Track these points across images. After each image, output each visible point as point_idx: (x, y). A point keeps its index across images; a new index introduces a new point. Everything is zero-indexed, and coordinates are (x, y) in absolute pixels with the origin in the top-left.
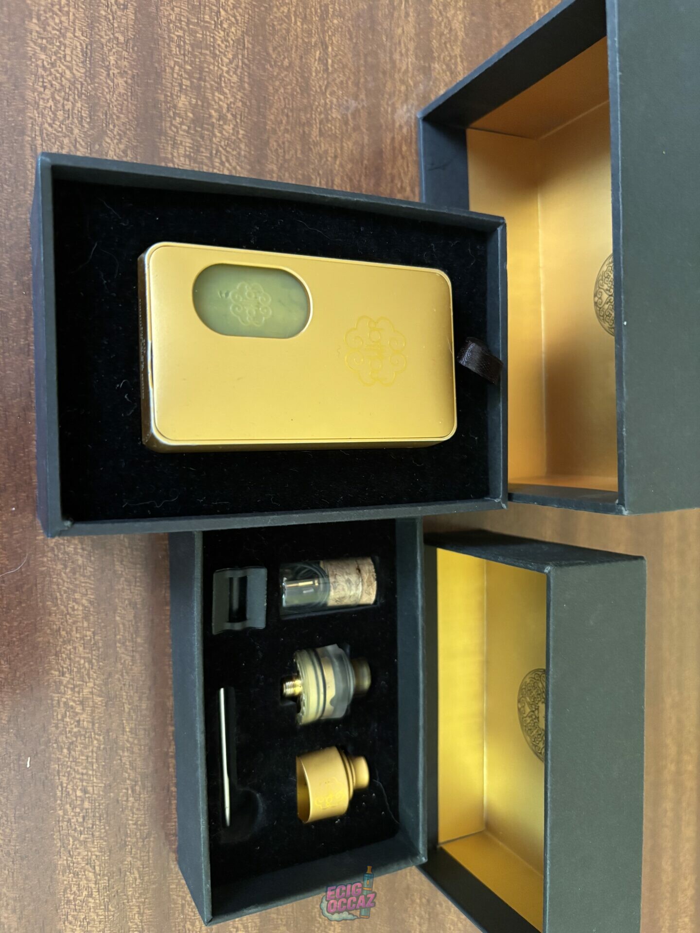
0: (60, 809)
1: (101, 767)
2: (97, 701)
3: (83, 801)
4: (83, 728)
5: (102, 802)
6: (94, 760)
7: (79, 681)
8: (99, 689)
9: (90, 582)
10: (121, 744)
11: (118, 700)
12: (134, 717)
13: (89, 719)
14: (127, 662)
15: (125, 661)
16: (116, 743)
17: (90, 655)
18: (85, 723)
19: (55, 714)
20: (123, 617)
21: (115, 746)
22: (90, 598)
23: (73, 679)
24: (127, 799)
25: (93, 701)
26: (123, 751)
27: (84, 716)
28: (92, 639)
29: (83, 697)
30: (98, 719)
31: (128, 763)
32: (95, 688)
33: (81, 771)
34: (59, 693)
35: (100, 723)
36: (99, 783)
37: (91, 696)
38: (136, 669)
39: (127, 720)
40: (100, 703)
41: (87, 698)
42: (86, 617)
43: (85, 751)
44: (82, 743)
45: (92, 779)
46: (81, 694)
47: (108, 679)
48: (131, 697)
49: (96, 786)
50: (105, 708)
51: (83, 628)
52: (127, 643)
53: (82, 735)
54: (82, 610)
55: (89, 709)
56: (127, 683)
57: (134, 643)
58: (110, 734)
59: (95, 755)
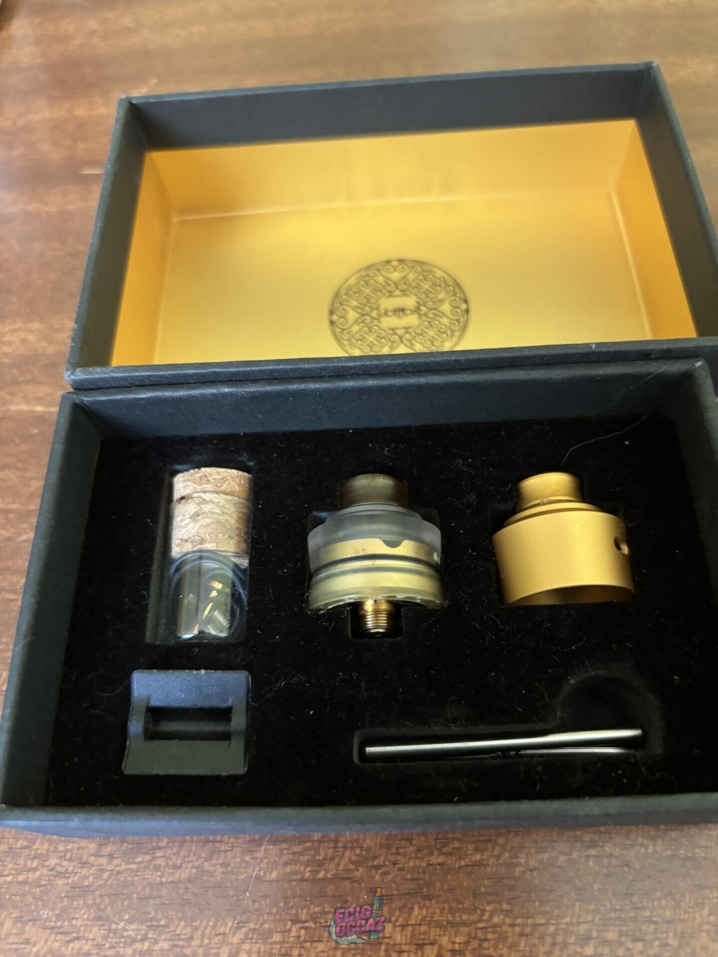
1: (543, 908)
2: (420, 918)
3: (605, 943)
4: (467, 943)
5: (608, 904)
6: (530, 921)
7: (380, 950)
8: (397, 913)
9: (202, 928)
10: (503, 870)
11: (421, 876)
12: (456, 844)
13: (452, 933)
14: (354, 859)
15: (352, 863)
16: (500, 880)
18: (457, 940)
20: (274, 866)
21: (506, 881)
22: (230, 930)
25: (420, 925)
26: (517, 865)
27: (445, 940)
28: (306, 925)
29: (410, 944)
30: (453, 914)
31: (539, 857)
32: (396, 921)
35: (463, 911)
36: (573, 913)
37: (410, 928)
38: (368, 841)
39: (460, 859)
40: (424, 912)
41: (413, 935)
43: (510, 939)
44: (496, 947)
45: (564, 926)
46: (405, 948)
48: (419, 851)
49: (579, 917)
50: (433, 902)
51: (283, 942)
52: (321, 857)
53: (480, 945)
54: (251, 943)
55: (434, 932)
56: (392, 858)
57: (322, 845)
58: (483, 890)
59: (519, 921)
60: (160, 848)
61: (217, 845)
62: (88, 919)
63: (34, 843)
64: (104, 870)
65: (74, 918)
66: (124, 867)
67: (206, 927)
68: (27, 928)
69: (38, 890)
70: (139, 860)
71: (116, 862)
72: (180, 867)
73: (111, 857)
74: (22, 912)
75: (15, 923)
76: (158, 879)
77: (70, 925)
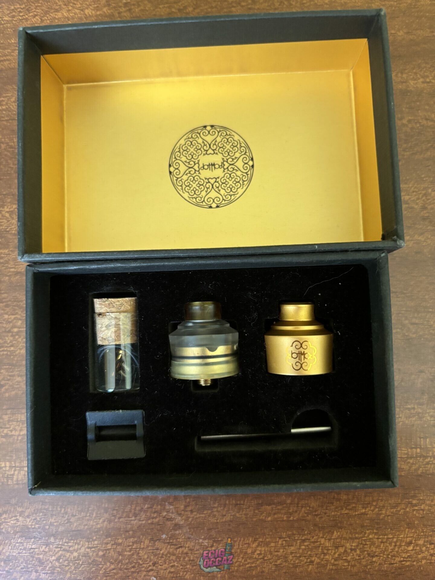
0: (421, 562)
1: (392, 532)
2: (337, 536)
3: (417, 545)
4: (357, 546)
5: (421, 530)
6: (386, 537)
7: (319, 549)
8: (327, 534)
9: (238, 541)
10: (375, 516)
11: (337, 519)
12: (354, 505)
13: (351, 542)
14: (306, 511)
15: (306, 513)
16: (373, 520)
17: (298, 541)
18: (353, 545)
19: (344, 567)
20: (269, 515)
21: (376, 521)
22: (251, 542)
23: (316, 554)
24: (422, 510)
25: (337, 539)
26: (381, 514)
27: (348, 545)
28: (286, 539)
29: (333, 546)
30: (352, 535)
31: (392, 510)
32: (326, 537)
33: (392, 547)
34: (327, 565)
35: (356, 533)
36: (405, 533)
37: (332, 540)
38: (313, 504)
39: (355, 511)
40: (339, 533)
41: (334, 543)
42: (267, 544)
43: (377, 544)
44: (370, 547)
45: (400, 539)
46: (330, 548)
47: (319, 527)
48: (337, 508)
49: (407, 535)
50: (343, 529)
51: (275, 546)
52: (291, 511)
53: (363, 547)
54: (261, 547)
55: (343, 542)
56: (324, 511)
57: (291, 505)
58: (365, 524)
59: (381, 537)
60: (214, 507)
61: (242, 506)
62: (184, 539)
63: (153, 506)
64: (189, 518)
65: (178, 538)
66: (198, 516)
67: (240, 541)
68: (156, 543)
69: (159, 526)
70: (205, 512)
71: (195, 513)
72: (225, 516)
73: (192, 511)
74: (152, 536)
75: (150, 542)
76: (215, 521)
77: (177, 541)
